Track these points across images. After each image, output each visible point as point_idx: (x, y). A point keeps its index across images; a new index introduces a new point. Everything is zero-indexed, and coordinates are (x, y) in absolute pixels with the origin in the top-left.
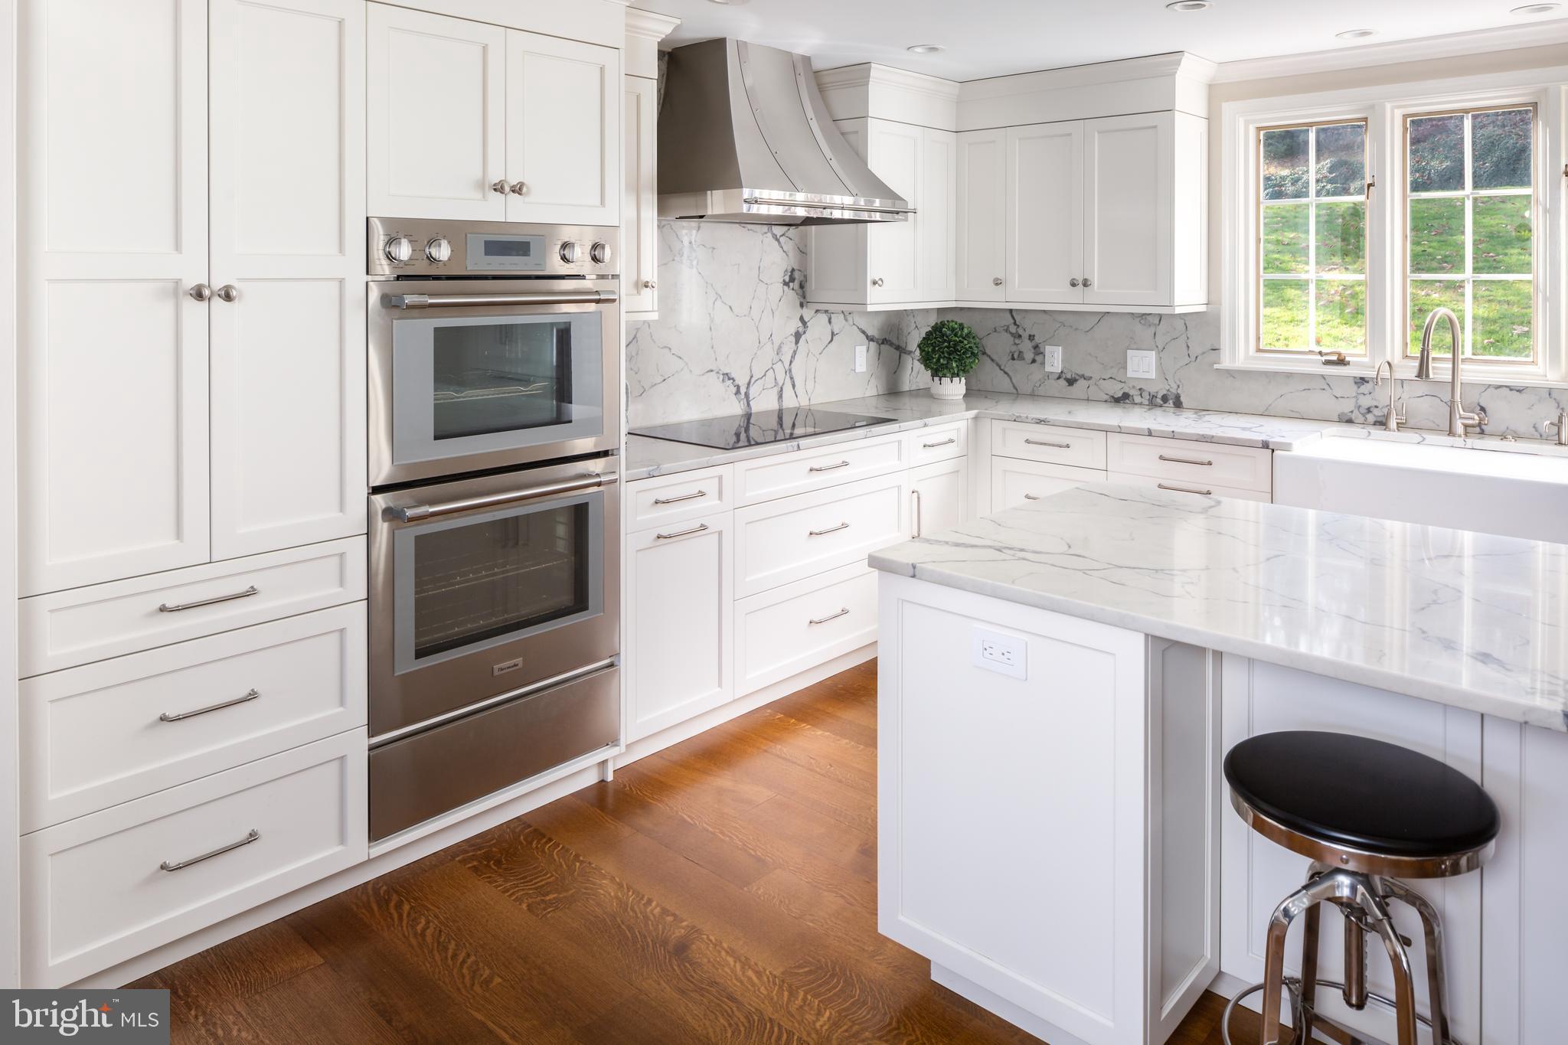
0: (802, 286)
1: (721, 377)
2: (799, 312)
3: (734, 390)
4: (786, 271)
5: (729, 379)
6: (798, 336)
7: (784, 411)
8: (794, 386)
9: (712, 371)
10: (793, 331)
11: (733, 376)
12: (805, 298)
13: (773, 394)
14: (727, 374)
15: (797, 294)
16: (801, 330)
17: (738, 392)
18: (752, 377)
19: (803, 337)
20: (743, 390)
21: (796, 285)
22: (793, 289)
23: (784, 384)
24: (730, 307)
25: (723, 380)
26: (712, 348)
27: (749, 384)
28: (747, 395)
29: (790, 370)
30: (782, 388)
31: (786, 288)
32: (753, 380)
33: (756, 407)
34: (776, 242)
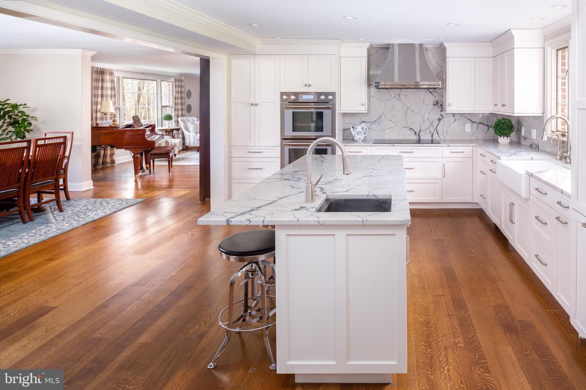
0: (441, 106)
1: (409, 129)
2: (441, 113)
3: (414, 133)
4: (435, 101)
5: (412, 130)
6: (439, 120)
7: (433, 140)
8: (438, 134)
9: (406, 127)
10: (438, 118)
11: (413, 129)
12: (442, 109)
13: (430, 135)
14: (411, 128)
15: (439, 108)
16: (441, 118)
17: (415, 133)
18: (421, 130)
19: (442, 121)
20: (417, 133)
21: (439, 105)
22: (438, 106)
23: (433, 133)
24: (413, 111)
25: (410, 130)
26: (406, 121)
27: (420, 132)
28: (419, 135)
29: (436, 129)
30: (433, 134)
31: (434, 106)
32: (421, 131)
33: (422, 138)
34: (431, 94)
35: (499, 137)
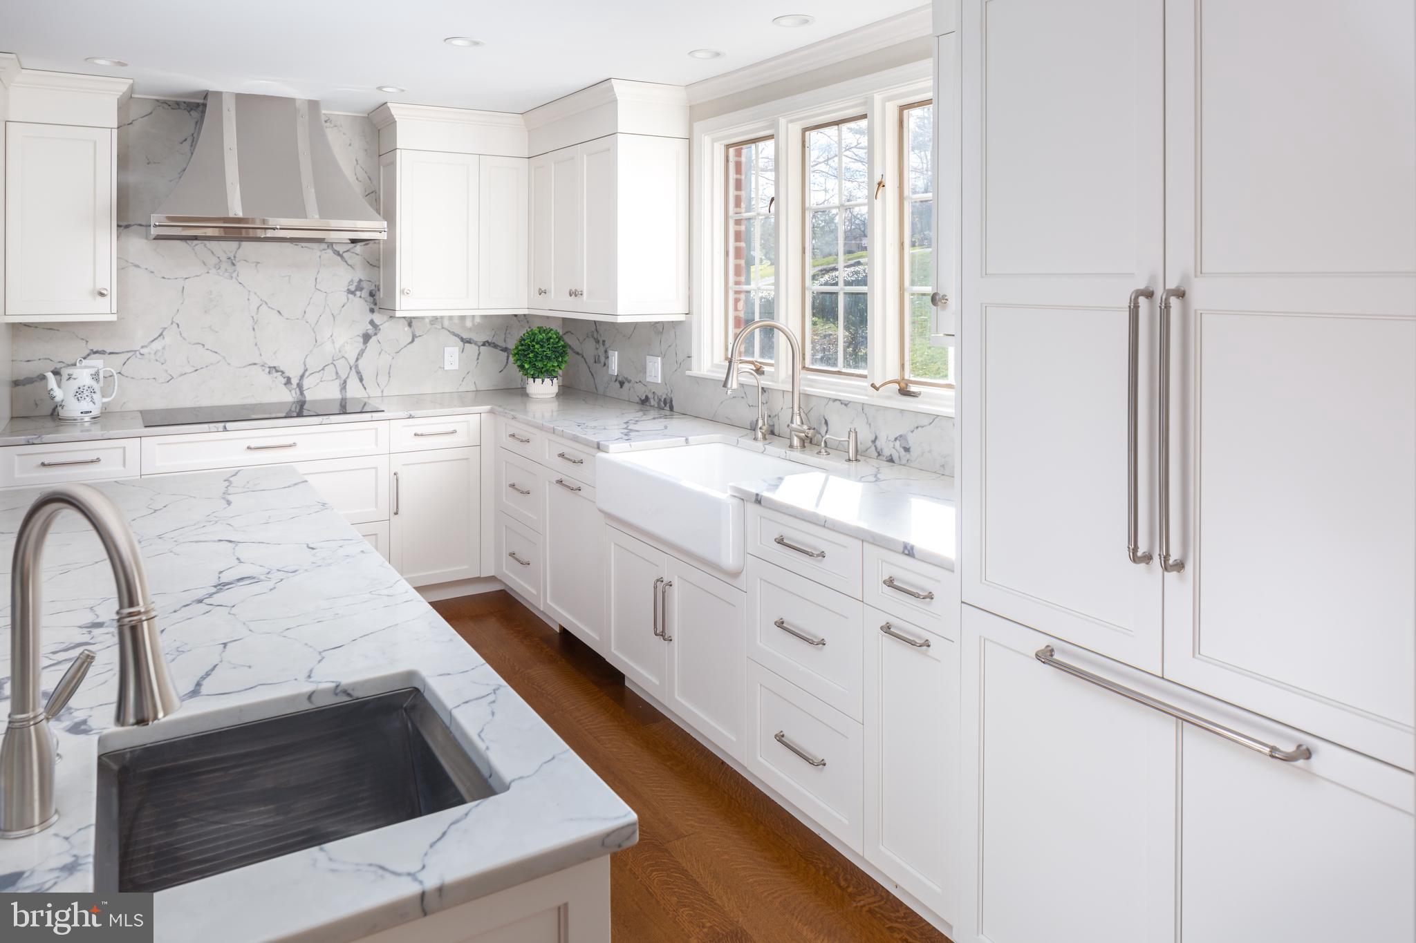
0: (372, 294)
1: (267, 370)
2: (370, 316)
3: (284, 381)
4: (352, 281)
5: (277, 371)
6: (366, 338)
7: (347, 401)
8: (361, 380)
9: (255, 364)
10: (361, 332)
11: (282, 369)
12: (376, 304)
13: (337, 384)
14: (275, 367)
15: (366, 301)
16: (371, 332)
17: (288, 381)
18: (306, 370)
19: (374, 339)
20: (295, 381)
21: (365, 293)
22: (360, 297)
23: (347, 378)
24: (279, 312)
25: (269, 373)
26: (256, 345)
27: (302, 377)
28: (300, 386)
29: (357, 366)
30: (345, 382)
31: (351, 296)
32: (307, 374)
33: (309, 396)
34: (339, 258)
35: (531, 380)
